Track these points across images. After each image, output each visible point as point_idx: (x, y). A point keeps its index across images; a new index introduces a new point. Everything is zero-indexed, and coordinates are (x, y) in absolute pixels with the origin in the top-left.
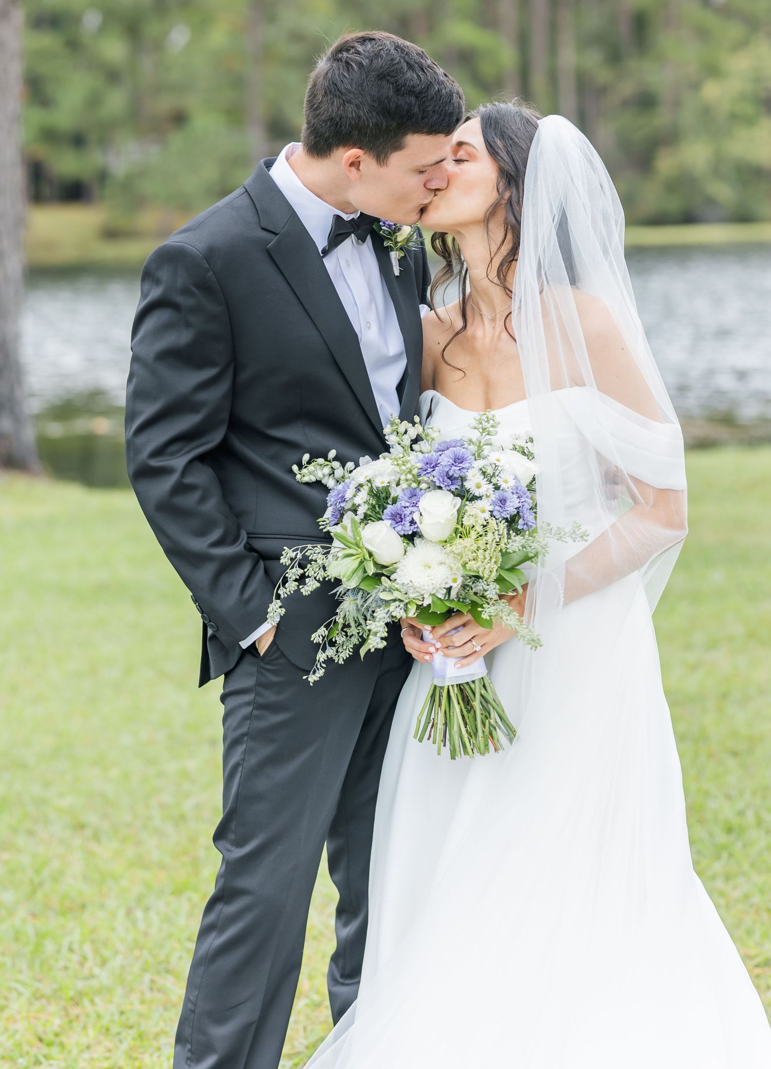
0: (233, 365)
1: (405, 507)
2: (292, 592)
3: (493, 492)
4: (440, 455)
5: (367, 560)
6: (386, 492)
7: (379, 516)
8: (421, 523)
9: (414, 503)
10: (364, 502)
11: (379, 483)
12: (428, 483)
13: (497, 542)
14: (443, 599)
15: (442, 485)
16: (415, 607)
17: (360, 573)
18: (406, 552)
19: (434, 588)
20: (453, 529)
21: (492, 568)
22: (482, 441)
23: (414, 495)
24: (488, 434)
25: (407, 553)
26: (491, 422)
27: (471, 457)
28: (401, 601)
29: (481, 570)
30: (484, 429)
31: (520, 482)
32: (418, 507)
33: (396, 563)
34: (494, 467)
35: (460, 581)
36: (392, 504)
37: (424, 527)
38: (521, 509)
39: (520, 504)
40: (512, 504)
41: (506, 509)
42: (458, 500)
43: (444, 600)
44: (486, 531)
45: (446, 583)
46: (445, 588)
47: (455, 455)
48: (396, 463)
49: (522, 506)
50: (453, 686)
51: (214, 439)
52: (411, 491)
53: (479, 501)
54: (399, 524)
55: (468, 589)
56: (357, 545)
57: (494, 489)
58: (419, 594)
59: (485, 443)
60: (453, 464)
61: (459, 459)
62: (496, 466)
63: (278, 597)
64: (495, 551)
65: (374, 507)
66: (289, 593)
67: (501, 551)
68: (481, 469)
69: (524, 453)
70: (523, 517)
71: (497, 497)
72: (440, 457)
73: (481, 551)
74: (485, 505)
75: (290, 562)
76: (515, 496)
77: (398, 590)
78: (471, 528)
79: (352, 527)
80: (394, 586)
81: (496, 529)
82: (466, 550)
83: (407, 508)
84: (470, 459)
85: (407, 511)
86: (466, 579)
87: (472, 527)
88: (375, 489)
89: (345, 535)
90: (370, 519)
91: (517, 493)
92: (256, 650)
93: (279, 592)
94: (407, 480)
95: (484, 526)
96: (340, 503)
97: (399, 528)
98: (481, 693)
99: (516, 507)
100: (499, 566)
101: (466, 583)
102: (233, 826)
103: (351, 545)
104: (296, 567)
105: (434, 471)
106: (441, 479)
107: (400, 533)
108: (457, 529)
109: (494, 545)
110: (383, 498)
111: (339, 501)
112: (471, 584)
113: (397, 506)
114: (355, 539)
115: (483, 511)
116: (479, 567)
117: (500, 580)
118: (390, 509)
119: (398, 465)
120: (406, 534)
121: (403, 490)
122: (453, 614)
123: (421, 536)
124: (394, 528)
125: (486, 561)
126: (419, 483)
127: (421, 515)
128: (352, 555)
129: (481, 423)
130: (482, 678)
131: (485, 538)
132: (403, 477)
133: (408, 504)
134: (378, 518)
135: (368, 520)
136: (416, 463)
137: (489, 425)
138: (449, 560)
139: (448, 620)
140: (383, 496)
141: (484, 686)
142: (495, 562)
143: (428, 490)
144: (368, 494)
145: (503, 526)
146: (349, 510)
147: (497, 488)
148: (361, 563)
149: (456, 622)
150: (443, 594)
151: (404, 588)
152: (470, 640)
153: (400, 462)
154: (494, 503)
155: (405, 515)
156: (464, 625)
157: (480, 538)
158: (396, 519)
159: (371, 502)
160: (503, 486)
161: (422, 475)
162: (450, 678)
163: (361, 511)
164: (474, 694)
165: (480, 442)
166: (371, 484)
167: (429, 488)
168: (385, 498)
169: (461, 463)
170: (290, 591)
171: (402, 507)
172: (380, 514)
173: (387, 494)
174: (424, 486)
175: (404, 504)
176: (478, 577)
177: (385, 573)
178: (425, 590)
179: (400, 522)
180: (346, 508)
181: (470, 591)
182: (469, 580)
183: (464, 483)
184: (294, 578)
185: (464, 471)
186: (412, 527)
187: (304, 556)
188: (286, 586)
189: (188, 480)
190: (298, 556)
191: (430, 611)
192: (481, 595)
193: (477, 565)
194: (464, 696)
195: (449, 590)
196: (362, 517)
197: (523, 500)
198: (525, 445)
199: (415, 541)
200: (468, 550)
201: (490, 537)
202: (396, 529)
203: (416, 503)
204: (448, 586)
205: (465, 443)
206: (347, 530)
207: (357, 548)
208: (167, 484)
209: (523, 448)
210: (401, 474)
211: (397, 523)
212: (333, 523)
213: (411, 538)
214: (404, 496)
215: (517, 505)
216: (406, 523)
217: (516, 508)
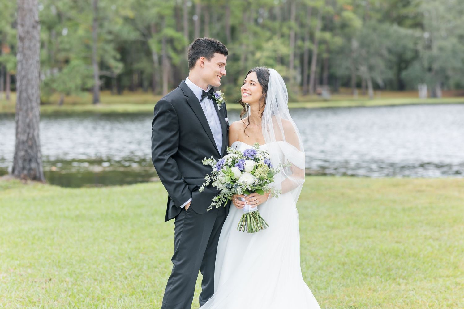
0: (179, 131)
51: (174, 151)
92: (185, 209)
102: (178, 256)
113: (239, 163)
149: (252, 195)
152: (256, 200)
156: (254, 196)
189: (169, 162)
190: (210, 177)
208: (163, 163)
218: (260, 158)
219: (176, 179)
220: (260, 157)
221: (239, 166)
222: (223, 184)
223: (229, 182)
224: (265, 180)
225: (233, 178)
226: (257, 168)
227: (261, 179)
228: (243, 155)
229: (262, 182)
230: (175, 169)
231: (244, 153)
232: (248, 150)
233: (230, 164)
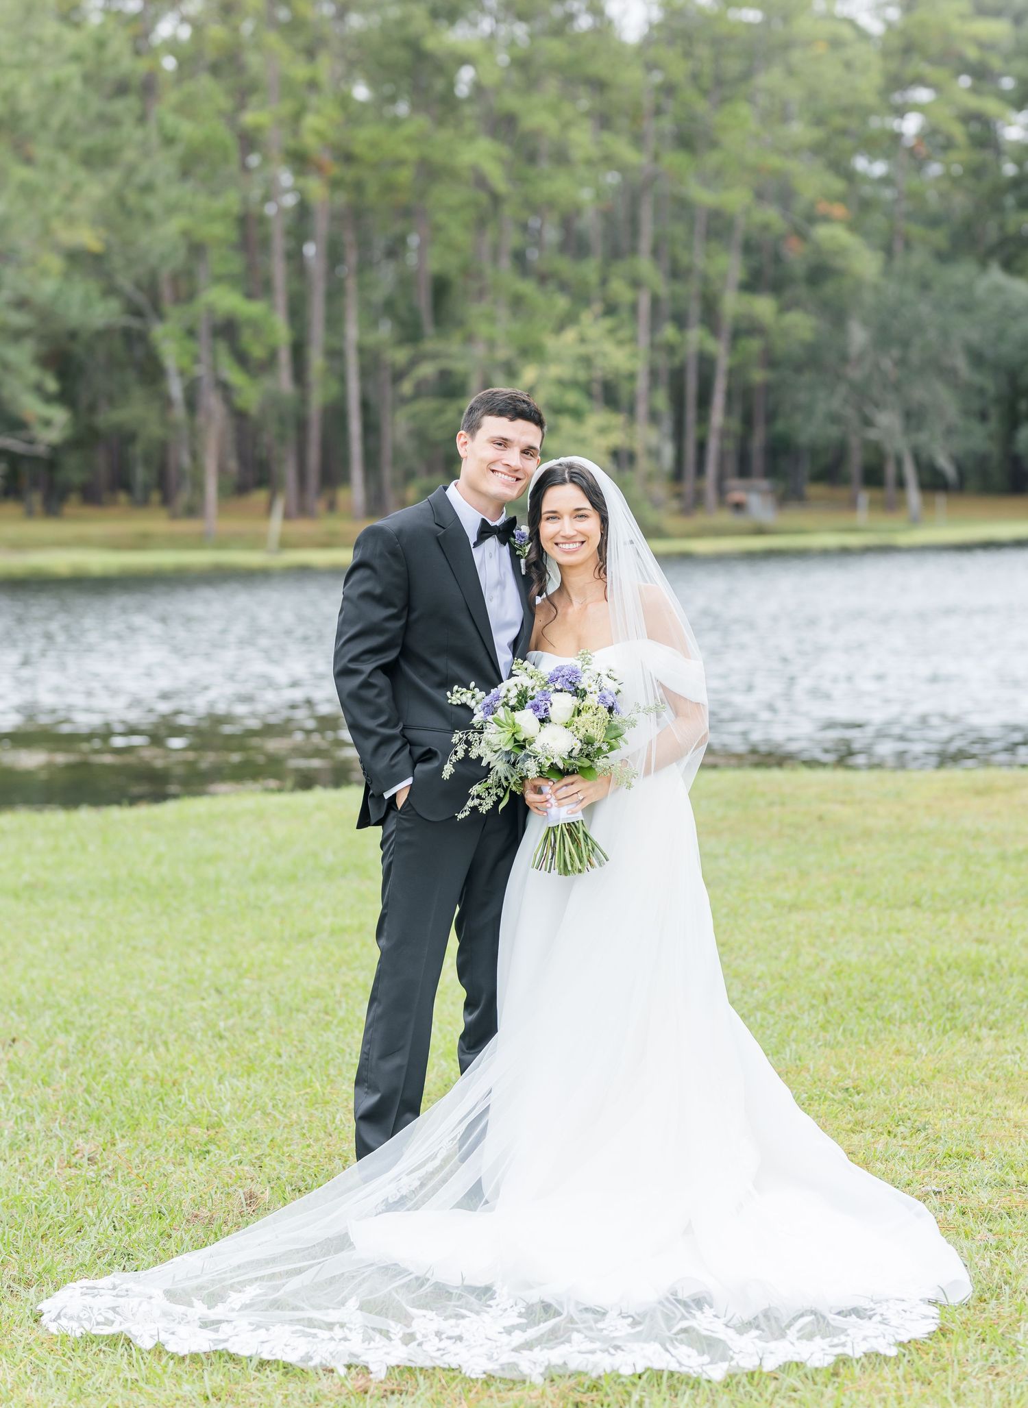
25: (541, 731)
51: (390, 656)
75: (459, 740)
92: (396, 805)
104: (462, 744)
156: (573, 783)
184: (461, 751)
186: (545, 714)
190: (463, 738)
216: (541, 711)
218: (588, 690)
219: (382, 725)
220: (590, 686)
221: (536, 708)
222: (496, 752)
223: (508, 748)
224: (597, 745)
225: (520, 738)
226: (579, 712)
227: (588, 741)
228: (546, 680)
229: (590, 749)
230: (383, 700)
231: (549, 676)
232: (559, 669)
233: (513, 702)
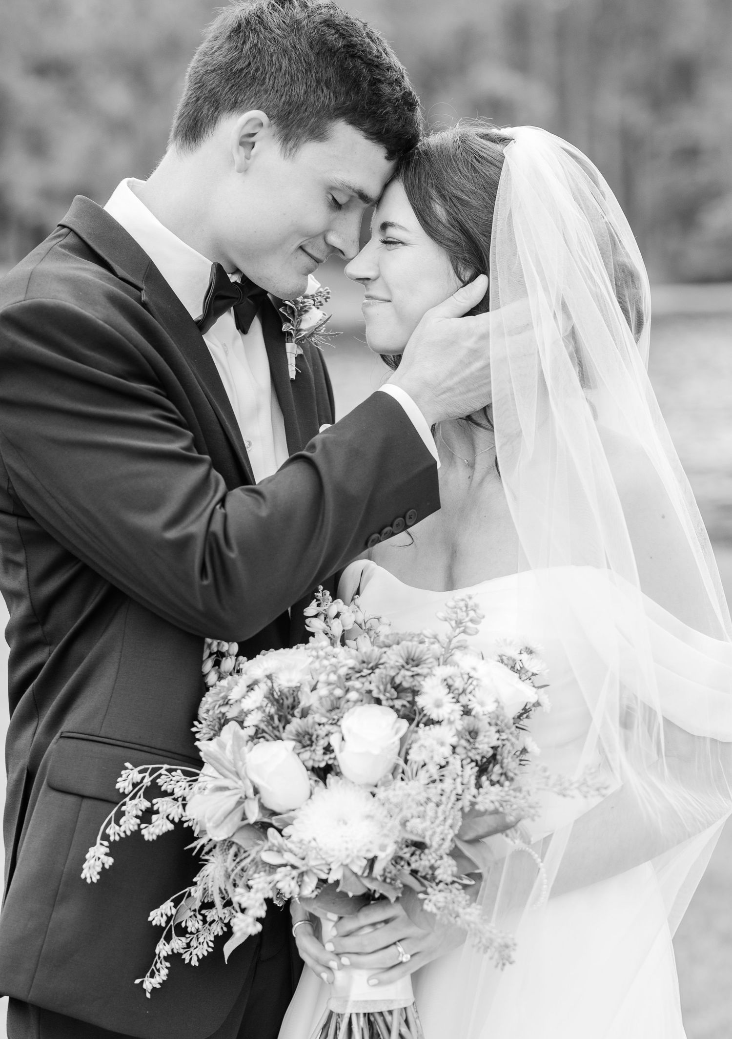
1: (320, 724)
2: (129, 833)
3: (459, 717)
4: (385, 652)
5: (251, 799)
6: (294, 698)
7: (277, 733)
8: (341, 751)
9: (334, 719)
10: (257, 708)
11: (284, 682)
12: (361, 694)
13: (457, 795)
14: (360, 873)
15: (382, 697)
16: (314, 882)
17: (237, 816)
18: (311, 794)
19: (348, 856)
20: (391, 766)
21: (446, 835)
22: (454, 641)
23: (335, 707)
24: (464, 632)
25: (313, 797)
26: (472, 614)
27: (431, 660)
28: (294, 867)
29: (428, 834)
30: (459, 623)
31: (502, 708)
32: (340, 726)
33: (294, 810)
34: (466, 680)
35: (391, 850)
36: (300, 718)
37: (344, 758)
38: (499, 749)
39: (499, 743)
40: (486, 740)
41: (477, 745)
42: (404, 723)
43: (362, 876)
44: (443, 776)
45: (368, 851)
46: (365, 858)
47: (409, 654)
48: (314, 653)
49: (501, 746)
50: (358, 1014)
52: (332, 701)
53: (437, 726)
54: (308, 748)
55: (402, 863)
56: (237, 774)
57: (462, 713)
58: (324, 862)
59: (458, 644)
60: (403, 667)
61: (413, 660)
62: (470, 677)
63: (106, 837)
64: (452, 808)
65: (271, 717)
66: (123, 835)
67: (462, 809)
68: (445, 680)
69: (513, 668)
70: (502, 763)
71: (465, 725)
72: (384, 655)
73: (432, 805)
74: (446, 734)
75: (131, 788)
76: (493, 729)
77: (291, 851)
78: (420, 767)
79: (233, 745)
80: (286, 845)
81: (460, 773)
82: (410, 799)
83: (322, 726)
84: (431, 662)
85: (322, 731)
86: (401, 849)
87: (423, 766)
88: (277, 690)
89: (219, 756)
90: (263, 737)
91: (496, 725)
93: (108, 831)
94: (329, 684)
95: (441, 767)
96: (220, 706)
97: (306, 755)
98: (400, 1031)
99: (492, 745)
100: (457, 832)
101: (401, 854)
103: (227, 773)
104: (140, 797)
105: (372, 675)
106: (382, 687)
107: (306, 764)
108: (396, 768)
109: (453, 798)
110: (288, 707)
111: (219, 703)
112: (407, 856)
113: (307, 721)
114: (235, 766)
115: (442, 744)
116: (424, 830)
117: (456, 854)
118: (296, 724)
119: (318, 657)
120: (316, 766)
121: (321, 698)
122: (372, 902)
123: (338, 774)
124: (298, 754)
125: (438, 822)
126: (347, 691)
127: (343, 739)
128: (226, 789)
129: (456, 613)
130: (405, 1008)
131: (440, 786)
132: (323, 678)
133: (324, 720)
134: (276, 736)
135: (259, 738)
136: (346, 659)
137: (467, 619)
138: (381, 813)
139: (364, 909)
140: (288, 702)
141: (407, 1021)
142: (451, 827)
143: (359, 703)
144: (265, 697)
145: (471, 771)
146: (233, 719)
147: (467, 712)
148: (240, 803)
149: (376, 914)
150: (361, 867)
151: (304, 847)
152: (395, 943)
153: (322, 653)
154: (459, 734)
155: (317, 736)
156: (386, 922)
157: (432, 785)
158: (303, 742)
159: (267, 710)
160: (477, 709)
161: (353, 678)
162: (354, 1001)
163: (252, 720)
164: (389, 1031)
165: (450, 641)
166: (272, 683)
167: (362, 701)
168: (290, 706)
169: (417, 666)
170: (125, 832)
171: (314, 723)
172: (279, 731)
173: (294, 701)
174: (353, 696)
175: (318, 718)
176: (420, 846)
177: (276, 824)
178: (333, 856)
179: (308, 746)
180: (229, 716)
181: (406, 867)
182: (406, 850)
183: (417, 699)
184: (134, 813)
185: (418, 678)
186: (327, 757)
187: (154, 782)
188: (122, 821)
190: (145, 781)
191: (338, 890)
192: (423, 874)
193: (424, 825)
194: (373, 1033)
195: (372, 862)
196: (251, 731)
197: (504, 736)
198: (518, 657)
199: (328, 781)
200: (413, 800)
201: (447, 784)
202: (301, 756)
203: (338, 720)
204: (370, 856)
205: (426, 640)
206: (225, 749)
207: (236, 779)
209: (514, 660)
210: (321, 673)
211: (304, 747)
212: (208, 736)
213: (323, 773)
214: (319, 706)
215: (495, 743)
216: (318, 748)
217: (492, 748)
